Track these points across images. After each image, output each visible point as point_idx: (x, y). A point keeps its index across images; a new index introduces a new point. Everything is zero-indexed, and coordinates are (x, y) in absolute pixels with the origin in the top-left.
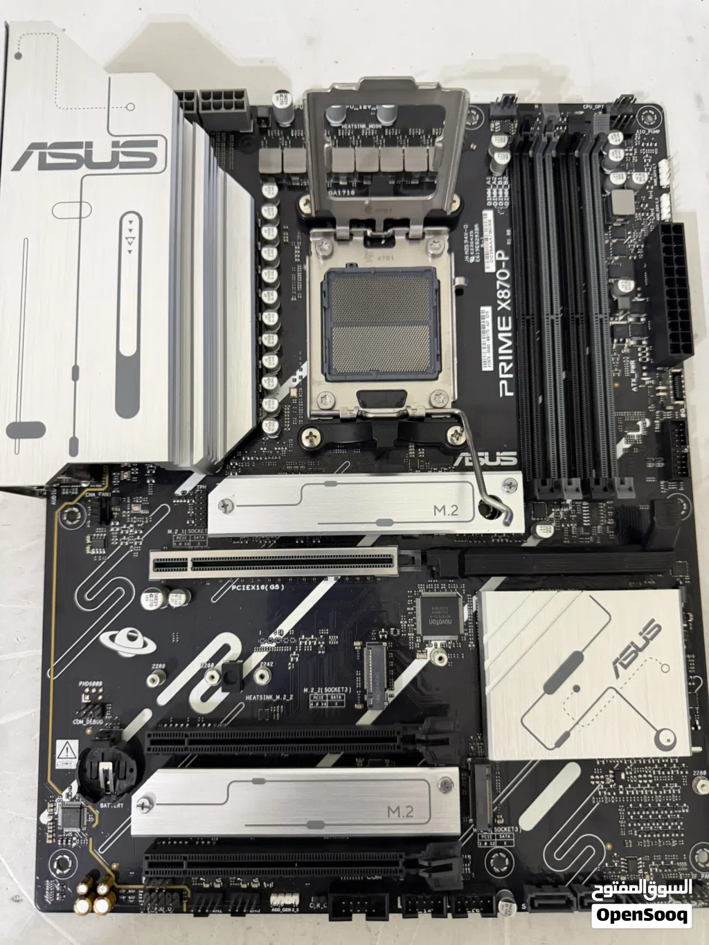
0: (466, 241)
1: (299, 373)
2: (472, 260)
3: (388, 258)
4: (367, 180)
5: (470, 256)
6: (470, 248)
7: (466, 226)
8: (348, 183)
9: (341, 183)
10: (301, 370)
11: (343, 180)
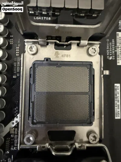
0: (108, 48)
1: (16, 119)
2: (111, 58)
3: (67, 56)
4: (57, 12)
5: (110, 56)
6: (110, 52)
7: (108, 40)
8: (47, 13)
9: (43, 13)
10: (17, 117)
11: (44, 12)
